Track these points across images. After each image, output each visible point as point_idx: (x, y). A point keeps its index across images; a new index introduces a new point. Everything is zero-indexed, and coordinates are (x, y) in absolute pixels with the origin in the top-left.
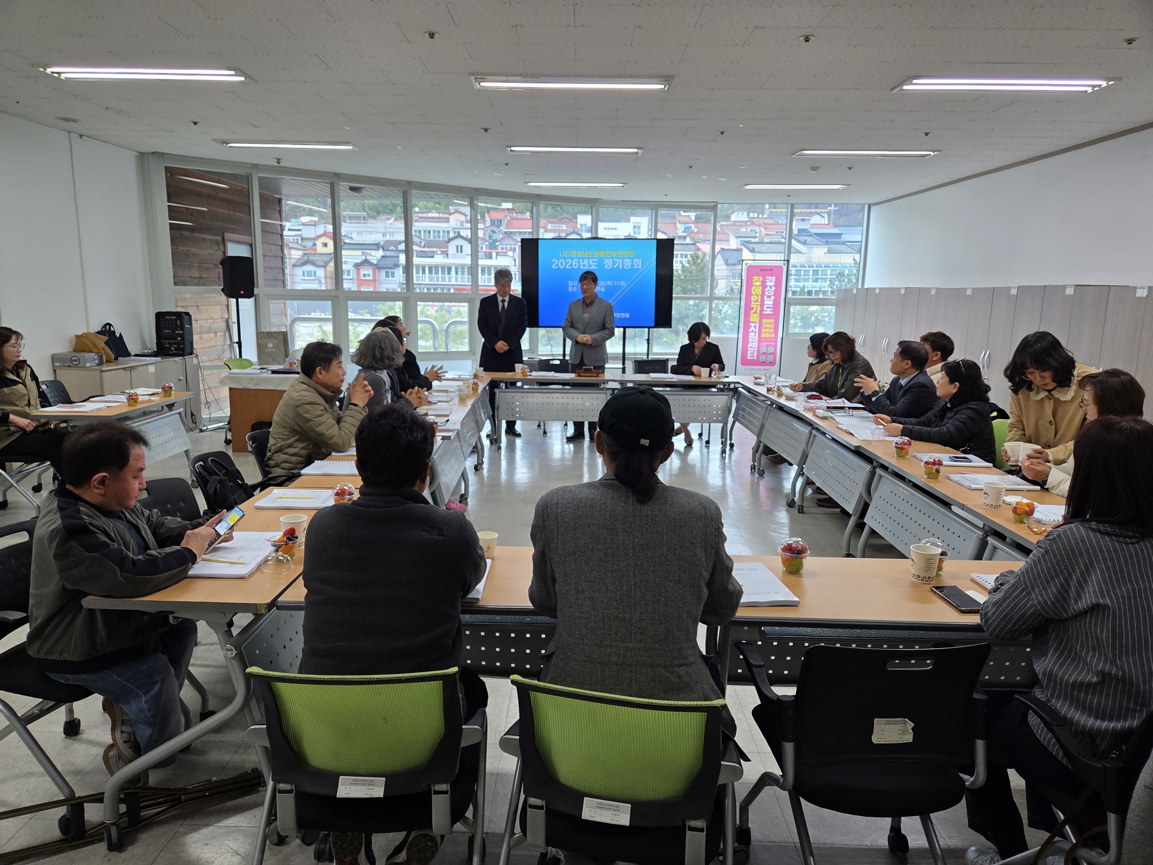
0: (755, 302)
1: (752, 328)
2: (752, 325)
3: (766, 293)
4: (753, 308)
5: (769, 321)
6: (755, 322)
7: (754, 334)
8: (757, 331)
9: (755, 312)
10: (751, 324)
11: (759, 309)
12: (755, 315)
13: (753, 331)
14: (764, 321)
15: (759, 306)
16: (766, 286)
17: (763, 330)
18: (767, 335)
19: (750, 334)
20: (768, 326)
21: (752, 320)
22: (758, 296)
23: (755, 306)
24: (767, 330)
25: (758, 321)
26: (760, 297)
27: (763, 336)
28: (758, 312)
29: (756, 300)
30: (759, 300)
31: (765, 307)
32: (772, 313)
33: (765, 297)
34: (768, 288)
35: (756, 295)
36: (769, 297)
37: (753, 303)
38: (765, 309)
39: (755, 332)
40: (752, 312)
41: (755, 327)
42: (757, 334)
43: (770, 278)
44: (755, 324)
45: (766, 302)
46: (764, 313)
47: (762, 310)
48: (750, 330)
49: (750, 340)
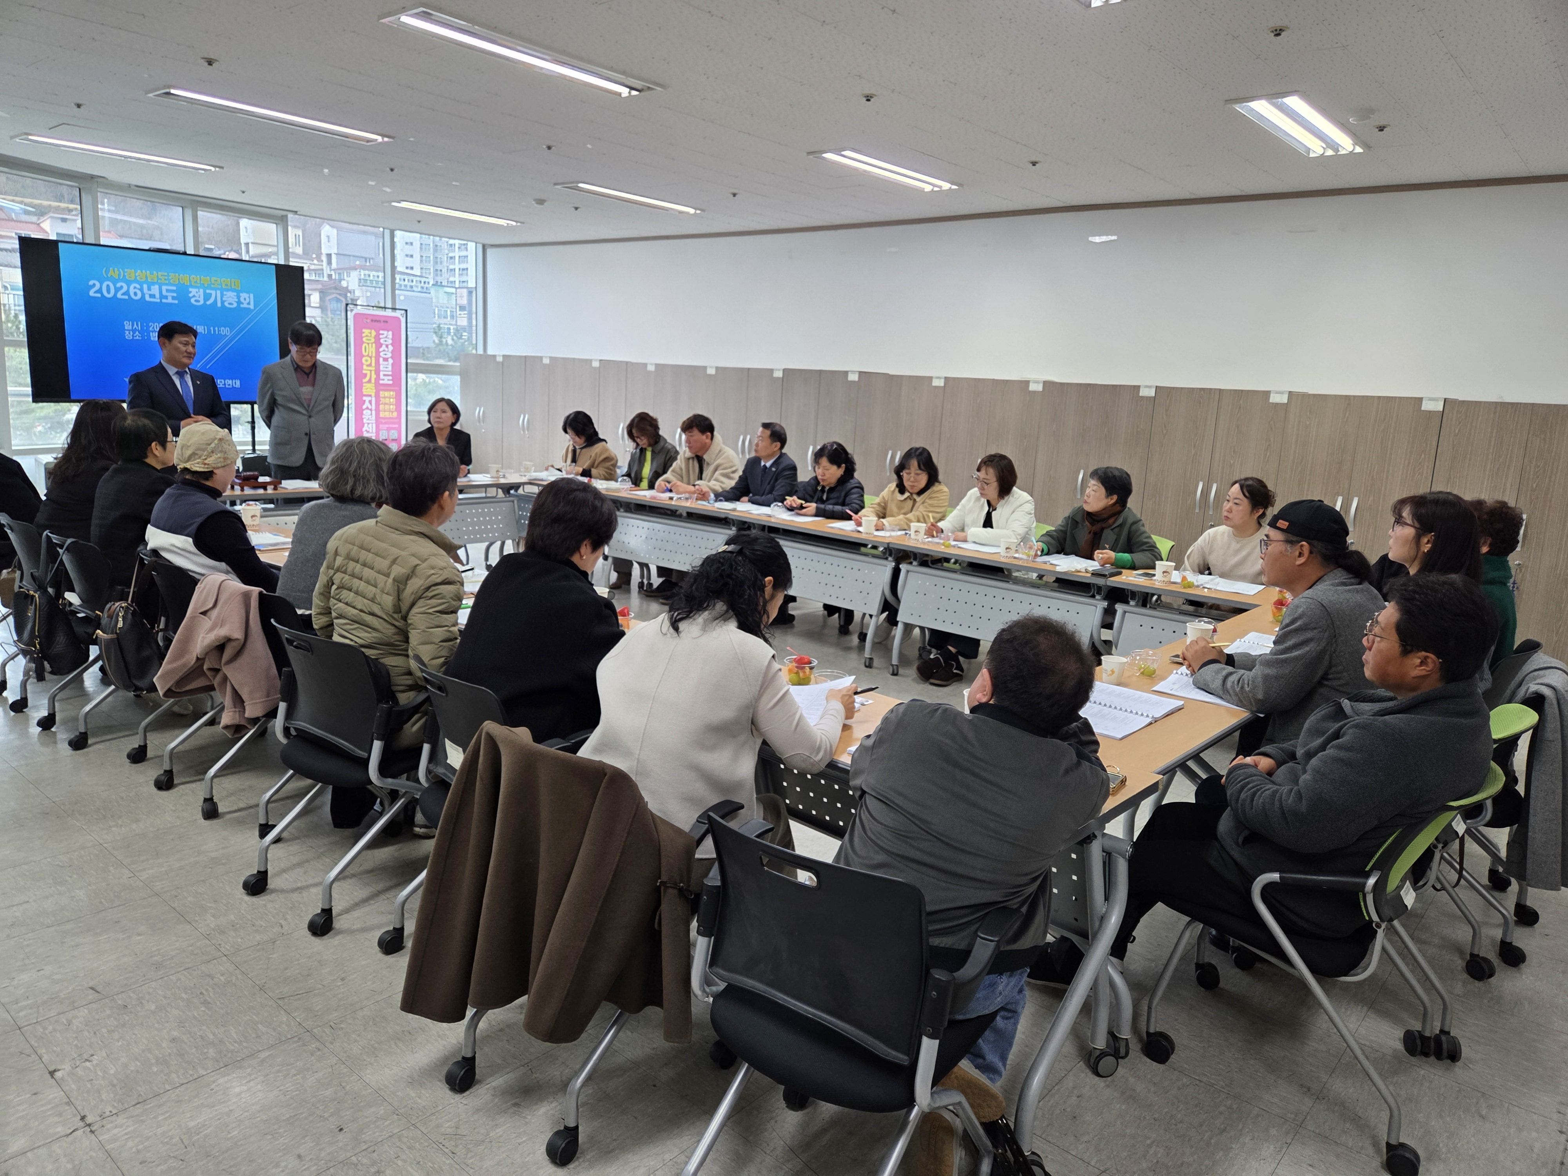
0: (368, 366)
1: (367, 404)
2: (367, 399)
3: (382, 354)
4: (366, 375)
5: (387, 394)
6: (370, 396)
7: (369, 412)
8: (374, 407)
9: (370, 381)
10: (364, 398)
11: (374, 376)
12: (369, 385)
13: (367, 408)
14: (382, 394)
15: (373, 373)
16: (381, 345)
17: (381, 407)
18: (387, 414)
19: (364, 412)
20: (387, 400)
21: (365, 392)
22: (371, 357)
23: (368, 372)
24: (387, 407)
25: (373, 394)
26: (373, 359)
27: (382, 415)
28: (373, 381)
29: (369, 363)
30: (373, 364)
31: (382, 373)
32: (391, 382)
33: (381, 359)
34: (384, 347)
35: (368, 356)
36: (386, 360)
37: (365, 367)
38: (382, 377)
39: (371, 410)
40: (365, 380)
41: (370, 402)
42: (374, 412)
43: (385, 332)
44: (370, 398)
45: (382, 368)
46: (381, 382)
47: (378, 378)
48: (364, 407)
49: (365, 421)
